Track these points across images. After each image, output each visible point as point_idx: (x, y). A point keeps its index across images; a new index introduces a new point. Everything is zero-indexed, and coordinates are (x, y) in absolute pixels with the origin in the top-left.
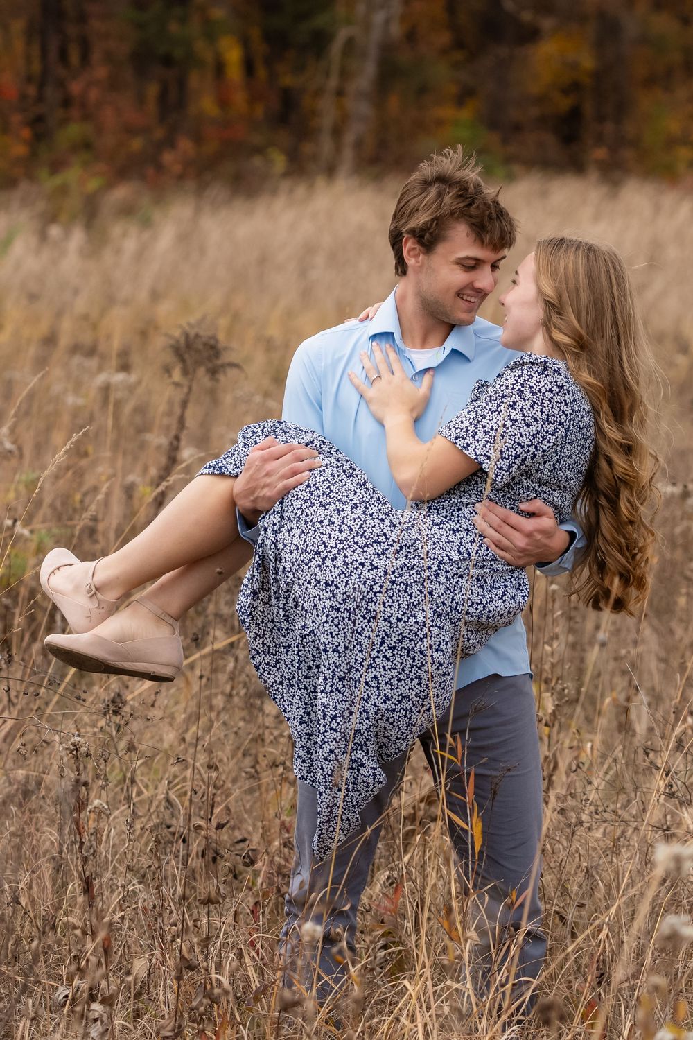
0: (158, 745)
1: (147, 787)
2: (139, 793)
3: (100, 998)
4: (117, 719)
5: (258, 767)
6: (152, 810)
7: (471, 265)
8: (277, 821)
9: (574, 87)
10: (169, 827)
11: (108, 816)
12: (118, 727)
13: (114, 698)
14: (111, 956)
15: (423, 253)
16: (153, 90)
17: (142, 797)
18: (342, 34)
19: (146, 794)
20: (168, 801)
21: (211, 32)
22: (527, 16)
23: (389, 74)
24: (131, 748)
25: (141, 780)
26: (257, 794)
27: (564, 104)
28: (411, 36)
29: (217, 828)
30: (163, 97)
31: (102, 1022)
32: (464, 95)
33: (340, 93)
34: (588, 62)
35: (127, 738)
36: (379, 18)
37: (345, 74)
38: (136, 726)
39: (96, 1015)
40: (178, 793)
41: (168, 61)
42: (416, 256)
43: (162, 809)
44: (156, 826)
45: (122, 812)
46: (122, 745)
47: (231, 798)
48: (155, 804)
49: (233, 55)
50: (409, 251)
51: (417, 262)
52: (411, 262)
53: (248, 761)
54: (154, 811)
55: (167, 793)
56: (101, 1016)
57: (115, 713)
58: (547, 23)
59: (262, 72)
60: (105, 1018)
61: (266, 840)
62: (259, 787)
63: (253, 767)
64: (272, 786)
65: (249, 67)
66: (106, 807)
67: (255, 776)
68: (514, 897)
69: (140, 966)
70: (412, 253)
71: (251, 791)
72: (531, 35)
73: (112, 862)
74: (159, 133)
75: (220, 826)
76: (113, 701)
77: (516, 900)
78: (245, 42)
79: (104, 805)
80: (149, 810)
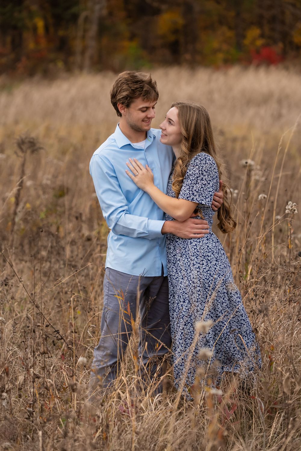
0: (22, 297)
1: (19, 313)
2: (16, 315)
3: (5, 391)
4: (7, 287)
5: (61, 303)
6: (21, 321)
7: (145, 110)
8: (69, 323)
9: (176, 31)
10: (28, 327)
11: (5, 324)
12: (7, 291)
13: (5, 280)
14: (9, 375)
15: (126, 108)
16: (9, 39)
17: (17, 316)
18: (83, 15)
19: (19, 315)
20: (27, 317)
21: (31, 16)
22: (155, 4)
23: (103, 29)
24: (13, 298)
25: (17, 310)
26: (61, 313)
27: (172, 38)
28: (111, 14)
29: (46, 326)
30: (13, 42)
31: (7, 399)
32: (132, 37)
33: (83, 37)
34: (181, 21)
35: (11, 294)
36: (97, 7)
37: (85, 31)
38: (13, 289)
39: (4, 397)
40: (31, 314)
41: (15, 28)
42: (124, 109)
43: (25, 320)
44: (23, 327)
45: (10, 322)
46: (9, 297)
47: (51, 315)
48: (22, 319)
49: (40, 24)
50: (121, 108)
51: (125, 111)
52: (122, 112)
53: (57, 302)
54: (22, 321)
55: (27, 315)
56: (6, 397)
57: (6, 285)
58: (164, 7)
59: (52, 30)
60: (8, 398)
61: (65, 330)
62: (62, 310)
63: (59, 303)
64: (66, 310)
65: (46, 28)
66: (4, 320)
67: (60, 307)
68: (158, 346)
69: (21, 378)
70: (122, 108)
71: (59, 312)
72: (157, 12)
73: (7, 341)
74: (12, 56)
75: (47, 326)
76: (5, 281)
77: (159, 347)
78: (45, 19)
79: (3, 319)
80: (20, 321)
